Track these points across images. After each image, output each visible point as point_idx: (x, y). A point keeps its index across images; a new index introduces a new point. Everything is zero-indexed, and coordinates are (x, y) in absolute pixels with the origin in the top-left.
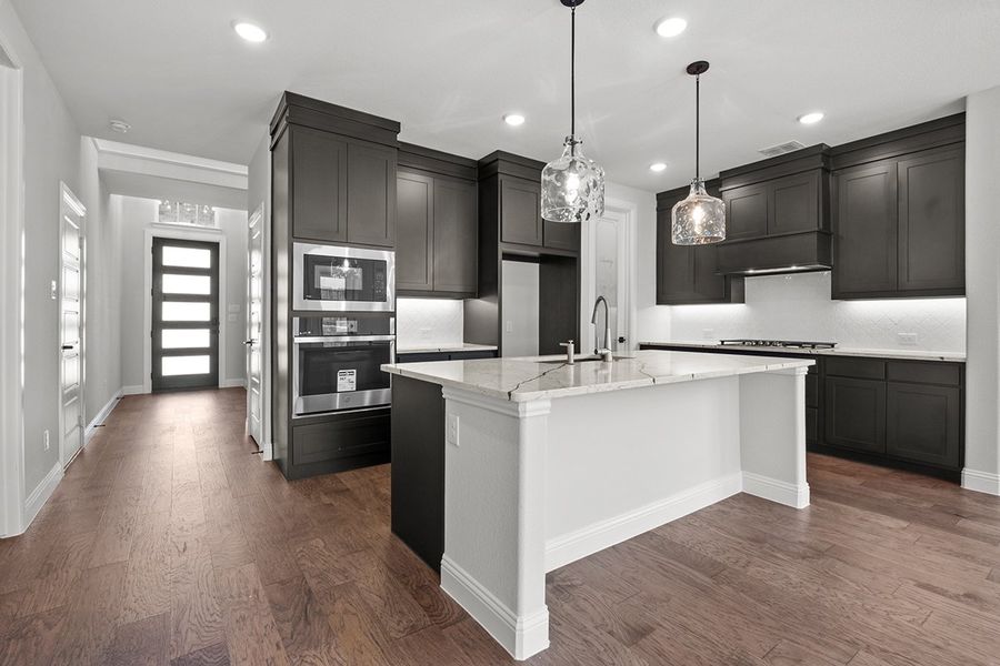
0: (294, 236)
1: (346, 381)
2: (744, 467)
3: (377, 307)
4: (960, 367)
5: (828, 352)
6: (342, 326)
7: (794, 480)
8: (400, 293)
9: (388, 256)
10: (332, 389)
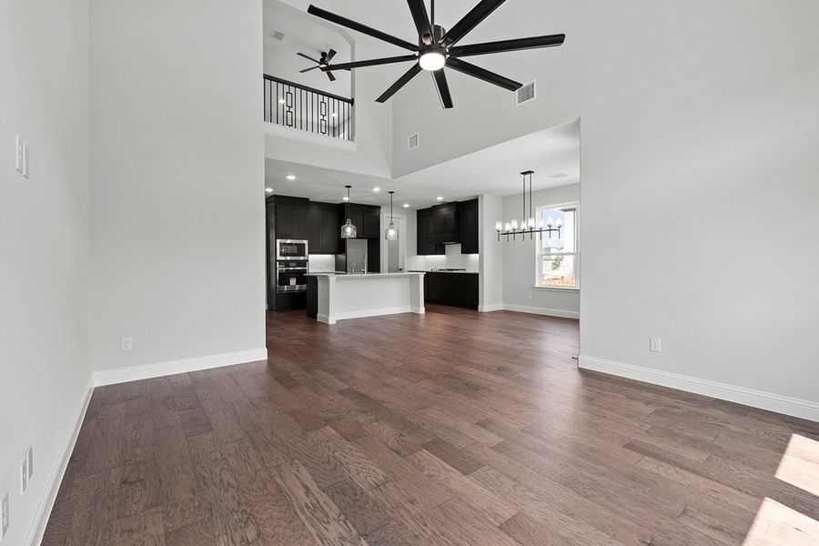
0: (277, 238)
1: (293, 282)
2: (411, 305)
3: (302, 258)
4: (478, 275)
5: (463, 272)
6: (294, 264)
7: (419, 306)
8: (309, 253)
9: (306, 242)
10: (288, 284)
